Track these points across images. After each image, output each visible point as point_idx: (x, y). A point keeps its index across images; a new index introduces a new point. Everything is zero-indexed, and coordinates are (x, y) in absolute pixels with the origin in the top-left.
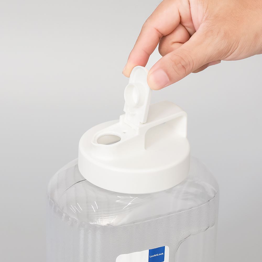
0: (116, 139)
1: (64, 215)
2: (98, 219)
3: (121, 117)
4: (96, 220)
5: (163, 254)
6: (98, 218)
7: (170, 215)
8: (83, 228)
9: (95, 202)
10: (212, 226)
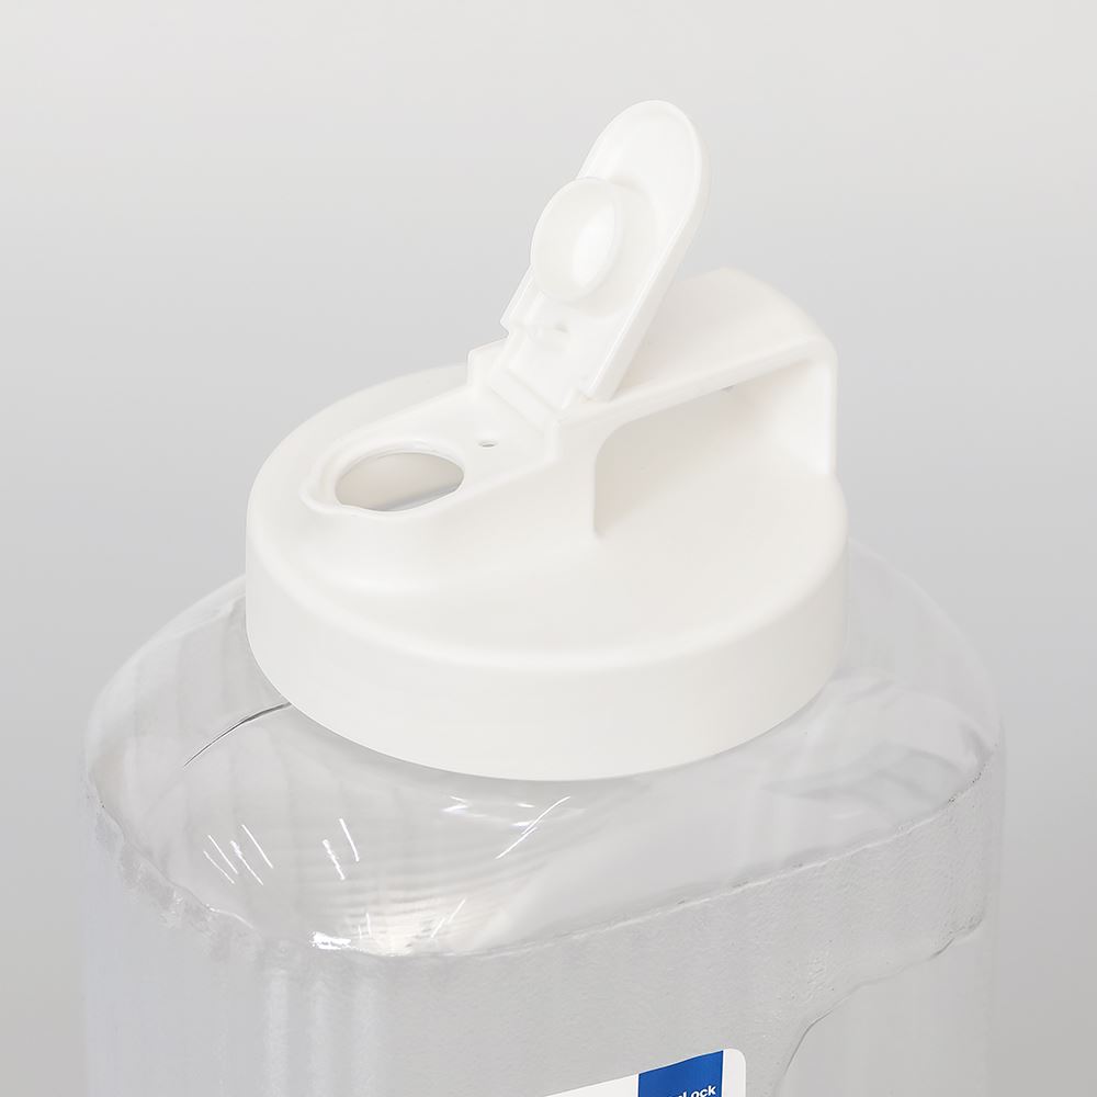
0: (438, 479)
1: (178, 899)
2: (364, 915)
3: (477, 357)
4: (348, 921)
5: (711, 1091)
6: (362, 910)
7: (746, 887)
8: (283, 972)
9: (341, 821)
10: (972, 927)
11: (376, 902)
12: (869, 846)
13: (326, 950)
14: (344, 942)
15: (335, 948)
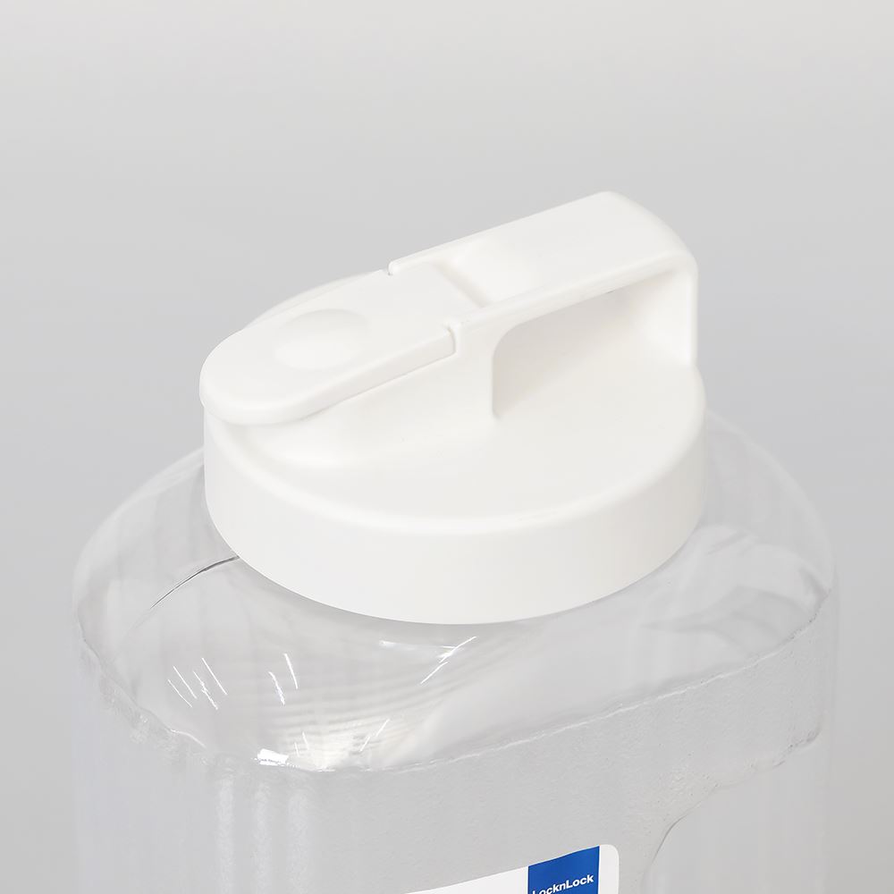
3: (396, 267)
5: (590, 879)
10: (809, 740)
11: (313, 723)
12: (721, 676)
13: (265, 766)
14: (281, 759)
15: (273, 764)
